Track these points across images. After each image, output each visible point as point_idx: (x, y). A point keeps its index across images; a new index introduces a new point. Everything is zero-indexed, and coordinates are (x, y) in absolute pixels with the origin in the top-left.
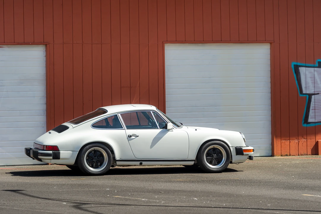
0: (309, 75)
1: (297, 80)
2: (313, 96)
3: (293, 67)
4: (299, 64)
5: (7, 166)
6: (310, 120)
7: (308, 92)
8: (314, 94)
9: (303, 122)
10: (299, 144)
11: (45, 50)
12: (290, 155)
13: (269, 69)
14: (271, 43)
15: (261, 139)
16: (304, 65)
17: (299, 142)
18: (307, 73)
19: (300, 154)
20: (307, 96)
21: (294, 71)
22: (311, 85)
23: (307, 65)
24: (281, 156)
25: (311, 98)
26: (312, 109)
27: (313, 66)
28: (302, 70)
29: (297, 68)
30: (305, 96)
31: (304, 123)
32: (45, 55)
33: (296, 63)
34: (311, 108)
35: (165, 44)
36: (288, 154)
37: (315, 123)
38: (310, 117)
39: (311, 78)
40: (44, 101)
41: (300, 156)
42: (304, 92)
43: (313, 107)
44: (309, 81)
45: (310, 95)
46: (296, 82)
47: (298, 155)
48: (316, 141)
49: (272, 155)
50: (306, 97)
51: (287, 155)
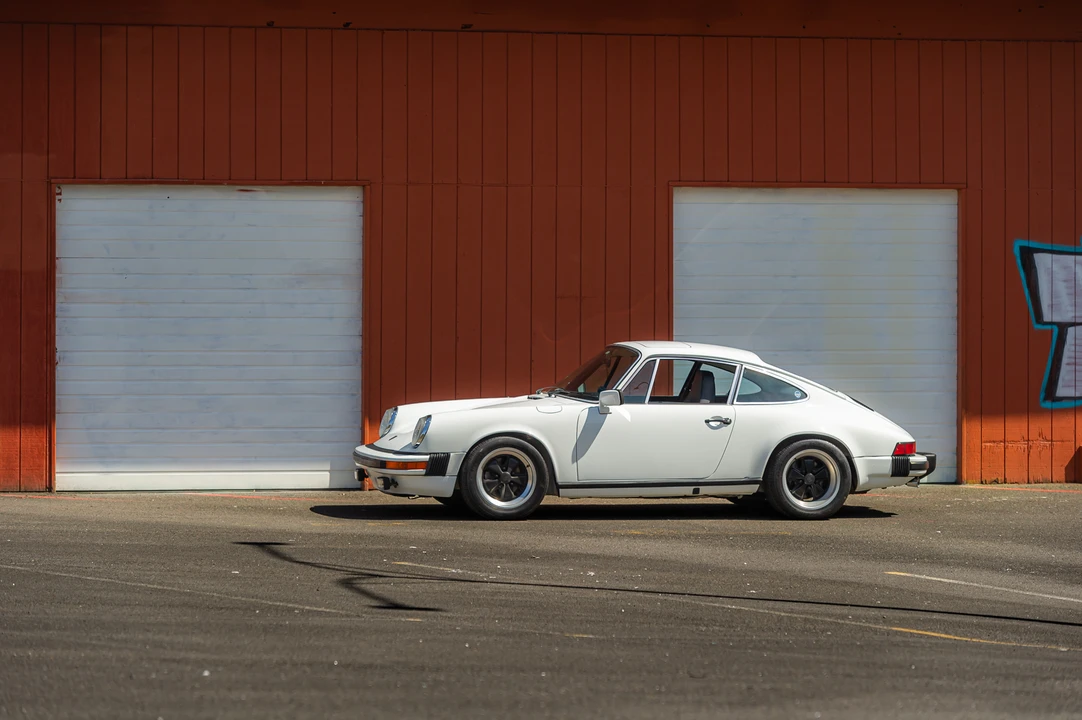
0: (1060, 274)
1: (1029, 286)
2: (1071, 330)
3: (1017, 251)
4: (1033, 244)
5: (256, 490)
6: (1061, 392)
7: (1057, 319)
8: (1074, 324)
9: (1042, 396)
10: (1029, 452)
11: (361, 199)
12: (1005, 483)
13: (955, 257)
14: (959, 190)
15: (929, 437)
16: (1048, 246)
17: (1029, 448)
18: (1056, 268)
19: (1031, 479)
20: (1056, 330)
21: (1019, 261)
22: (1065, 300)
23: (1056, 247)
24: (982, 483)
25: (1066, 335)
26: (1068, 364)
27: (1073, 250)
28: (1042, 261)
29: (1027, 255)
30: (1049, 327)
31: (1046, 399)
32: (362, 211)
33: (1025, 243)
34: (1065, 360)
35: (675, 190)
36: (1001, 478)
37: (1075, 399)
38: (1060, 383)
39: (1065, 281)
40: (356, 328)
41: (1033, 485)
42: (1047, 318)
43: (1070, 358)
44: (1062, 288)
45: (1063, 327)
46: (1026, 291)
47: (1028, 483)
48: (1078, 447)
49: (958, 481)
50: (1052, 331)
51: (996, 482)
